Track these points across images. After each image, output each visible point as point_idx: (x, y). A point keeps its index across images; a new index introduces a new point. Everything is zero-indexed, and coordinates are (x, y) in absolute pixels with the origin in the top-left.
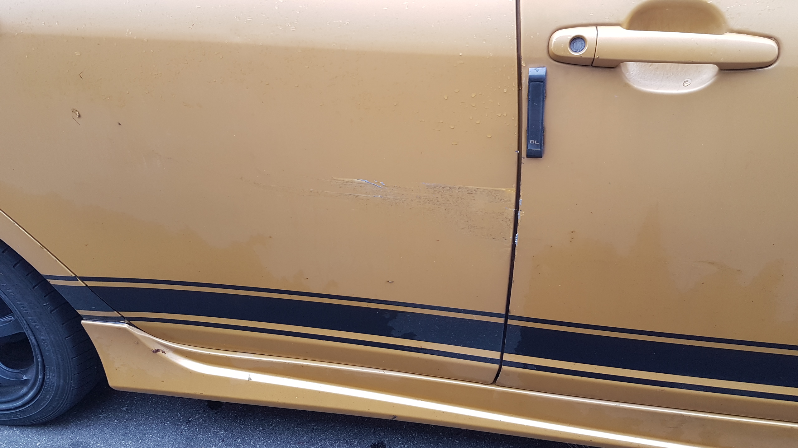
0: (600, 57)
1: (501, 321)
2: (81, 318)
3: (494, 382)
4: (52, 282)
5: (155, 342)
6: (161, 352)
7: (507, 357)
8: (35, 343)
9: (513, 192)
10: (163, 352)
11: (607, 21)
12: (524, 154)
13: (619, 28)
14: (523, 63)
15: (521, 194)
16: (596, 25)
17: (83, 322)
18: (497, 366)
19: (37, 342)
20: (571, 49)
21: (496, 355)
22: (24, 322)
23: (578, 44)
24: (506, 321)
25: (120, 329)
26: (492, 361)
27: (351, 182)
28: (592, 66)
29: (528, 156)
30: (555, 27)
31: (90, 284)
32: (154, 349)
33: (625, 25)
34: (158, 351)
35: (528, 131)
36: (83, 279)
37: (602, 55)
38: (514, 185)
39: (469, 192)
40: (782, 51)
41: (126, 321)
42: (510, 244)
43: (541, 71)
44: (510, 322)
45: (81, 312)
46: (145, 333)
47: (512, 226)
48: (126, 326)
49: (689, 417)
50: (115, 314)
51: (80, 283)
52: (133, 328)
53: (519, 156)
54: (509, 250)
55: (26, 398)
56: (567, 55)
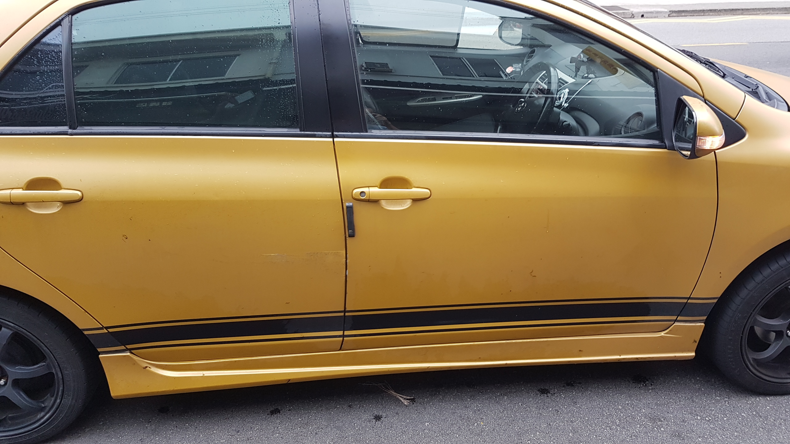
0: (371, 199)
1: (342, 314)
2: (99, 353)
3: (340, 350)
4: (86, 333)
5: (144, 363)
6: (148, 368)
7: (347, 333)
8: (61, 377)
9: (344, 252)
10: (149, 368)
11: (372, 185)
12: (347, 236)
13: (377, 188)
14: (343, 202)
15: (348, 252)
16: (369, 187)
17: (100, 356)
18: (342, 338)
19: (62, 376)
20: (361, 196)
21: (341, 333)
22: (56, 363)
23: (363, 194)
24: (345, 314)
25: (125, 356)
26: (340, 336)
27: (270, 255)
28: (369, 201)
29: (349, 236)
30: (353, 189)
31: (110, 330)
32: (144, 367)
33: (378, 187)
34: (147, 367)
35: (348, 226)
36: (107, 328)
37: (371, 198)
38: (345, 249)
39: (326, 254)
40: (432, 194)
41: (129, 351)
42: (344, 275)
43: (351, 204)
44: (347, 314)
45: (99, 350)
46: (139, 358)
47: (345, 267)
48: (129, 354)
49: (429, 347)
50: (123, 347)
51: (105, 331)
52: (133, 355)
53: (345, 236)
54: (344, 278)
55: (42, 421)
56: (359, 198)
